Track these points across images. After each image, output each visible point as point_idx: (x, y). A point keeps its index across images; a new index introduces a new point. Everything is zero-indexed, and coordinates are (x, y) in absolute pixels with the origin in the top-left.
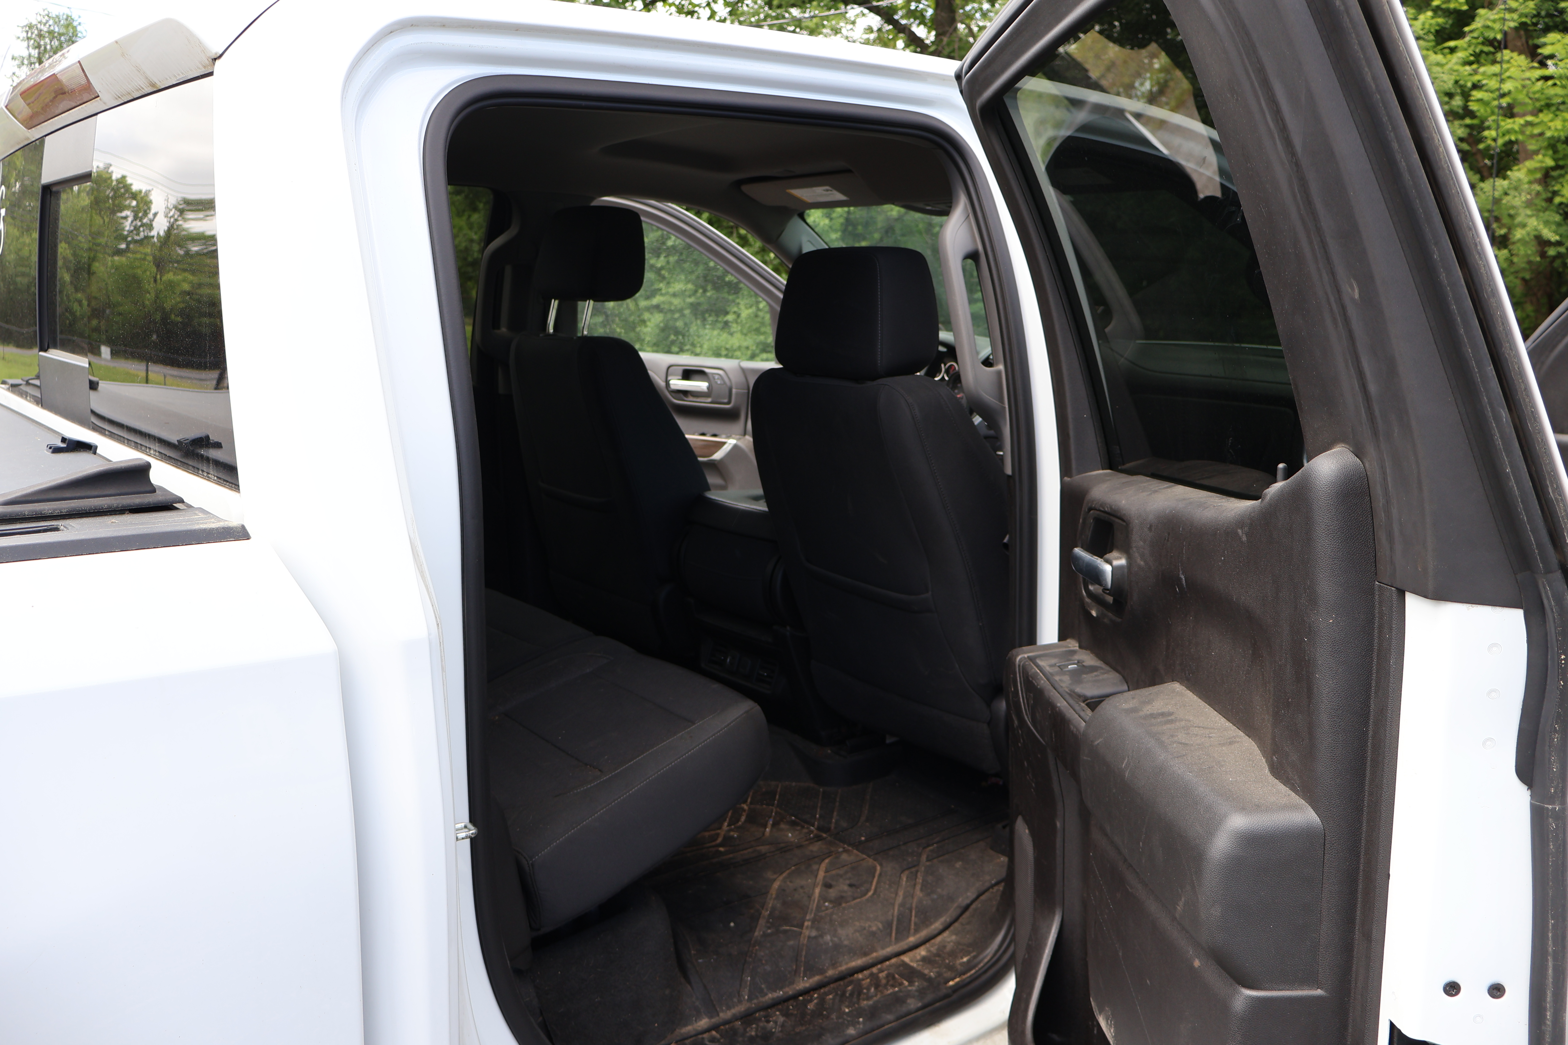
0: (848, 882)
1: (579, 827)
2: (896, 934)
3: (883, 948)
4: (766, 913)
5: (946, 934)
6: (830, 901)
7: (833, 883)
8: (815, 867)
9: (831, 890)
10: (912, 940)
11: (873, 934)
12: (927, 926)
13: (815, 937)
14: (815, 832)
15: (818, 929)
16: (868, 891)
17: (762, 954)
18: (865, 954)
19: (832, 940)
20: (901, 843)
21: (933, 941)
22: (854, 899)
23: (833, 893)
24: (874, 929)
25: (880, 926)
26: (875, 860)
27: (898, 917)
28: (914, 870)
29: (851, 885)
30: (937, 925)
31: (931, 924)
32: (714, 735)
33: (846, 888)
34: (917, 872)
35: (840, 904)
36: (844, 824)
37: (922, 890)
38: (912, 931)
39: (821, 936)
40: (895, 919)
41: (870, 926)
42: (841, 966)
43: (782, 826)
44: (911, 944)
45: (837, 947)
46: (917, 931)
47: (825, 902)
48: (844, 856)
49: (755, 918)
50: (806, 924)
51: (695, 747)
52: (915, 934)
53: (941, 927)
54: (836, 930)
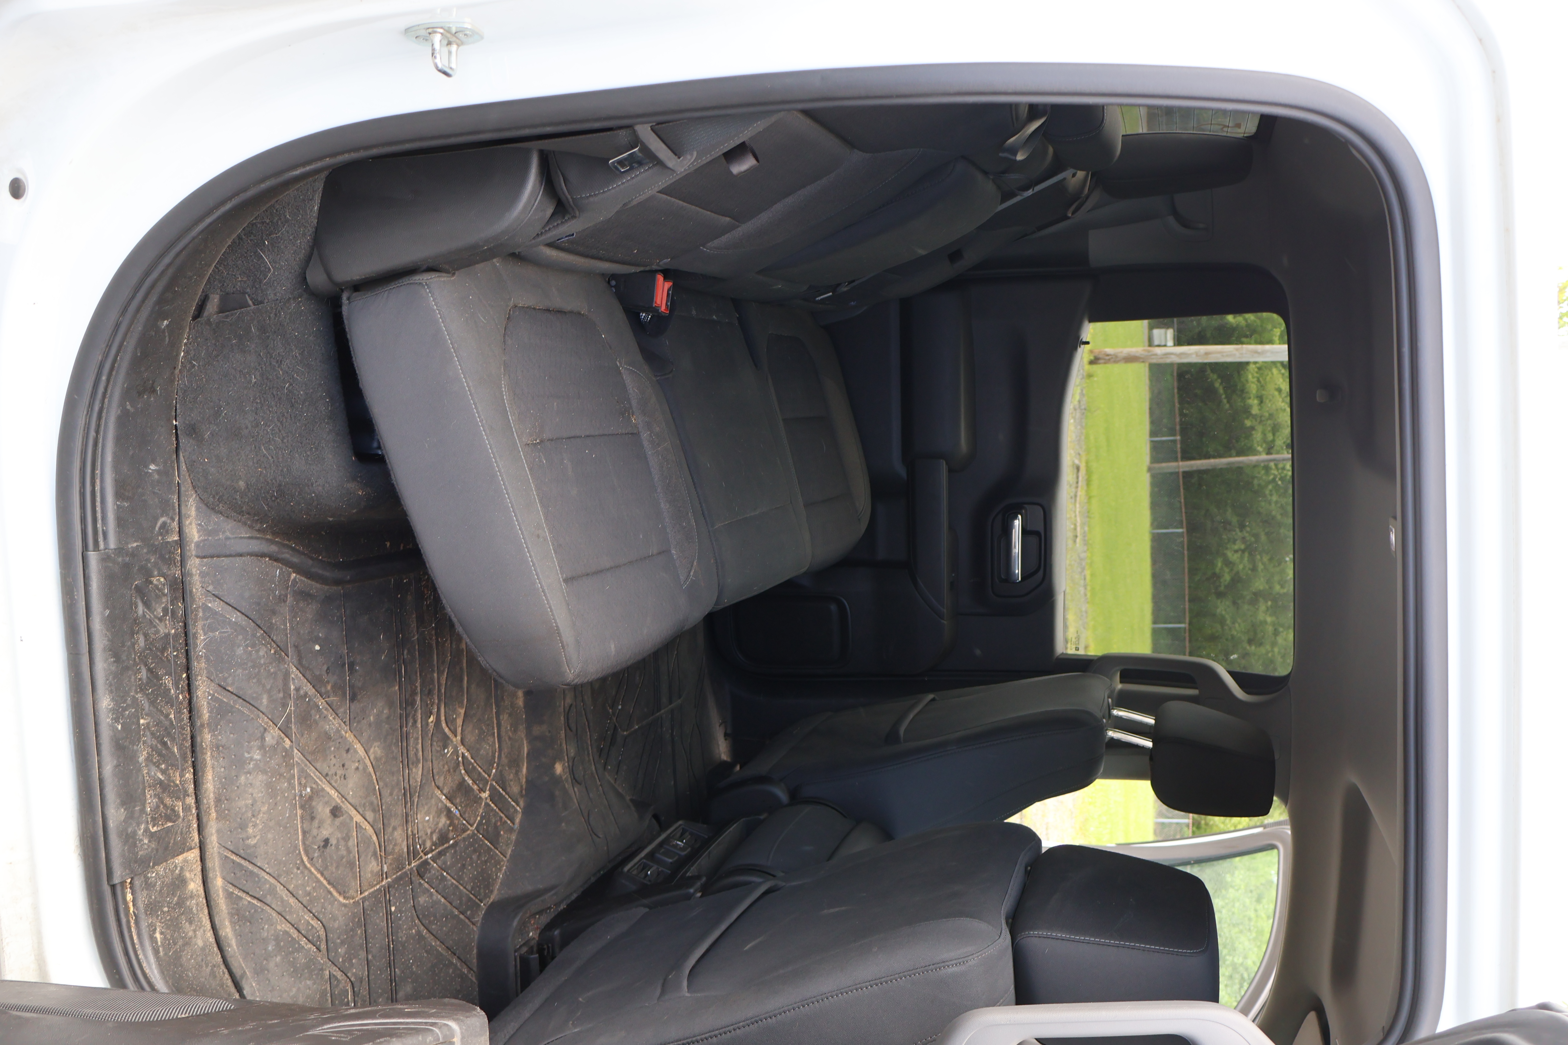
0: (333, 841)
1: (452, 350)
2: (233, 862)
3: (218, 831)
4: (321, 703)
5: (210, 935)
6: (311, 798)
7: (338, 821)
8: (370, 815)
9: (327, 810)
10: (218, 883)
11: (243, 827)
12: (231, 915)
13: (263, 738)
14: (424, 858)
15: (274, 748)
16: (311, 859)
17: (261, 653)
18: (218, 801)
19: (251, 759)
20: (370, 957)
21: (206, 912)
22: (304, 833)
23: (323, 811)
24: (250, 830)
25: (252, 842)
26: (356, 903)
27: (257, 876)
28: (323, 946)
29: (327, 841)
30: (227, 931)
31: (233, 923)
32: (534, 565)
33: (325, 833)
34: (318, 949)
35: (302, 807)
36: (422, 900)
37: (286, 933)
38: (231, 889)
39: (262, 747)
40: (256, 870)
41: (255, 826)
42: (212, 756)
43: (443, 821)
44: (211, 875)
45: (239, 763)
46: (229, 896)
47: (312, 789)
48: (373, 866)
49: (317, 682)
50: (287, 743)
51: (522, 533)
52: (225, 890)
53: (222, 933)
54: (264, 772)
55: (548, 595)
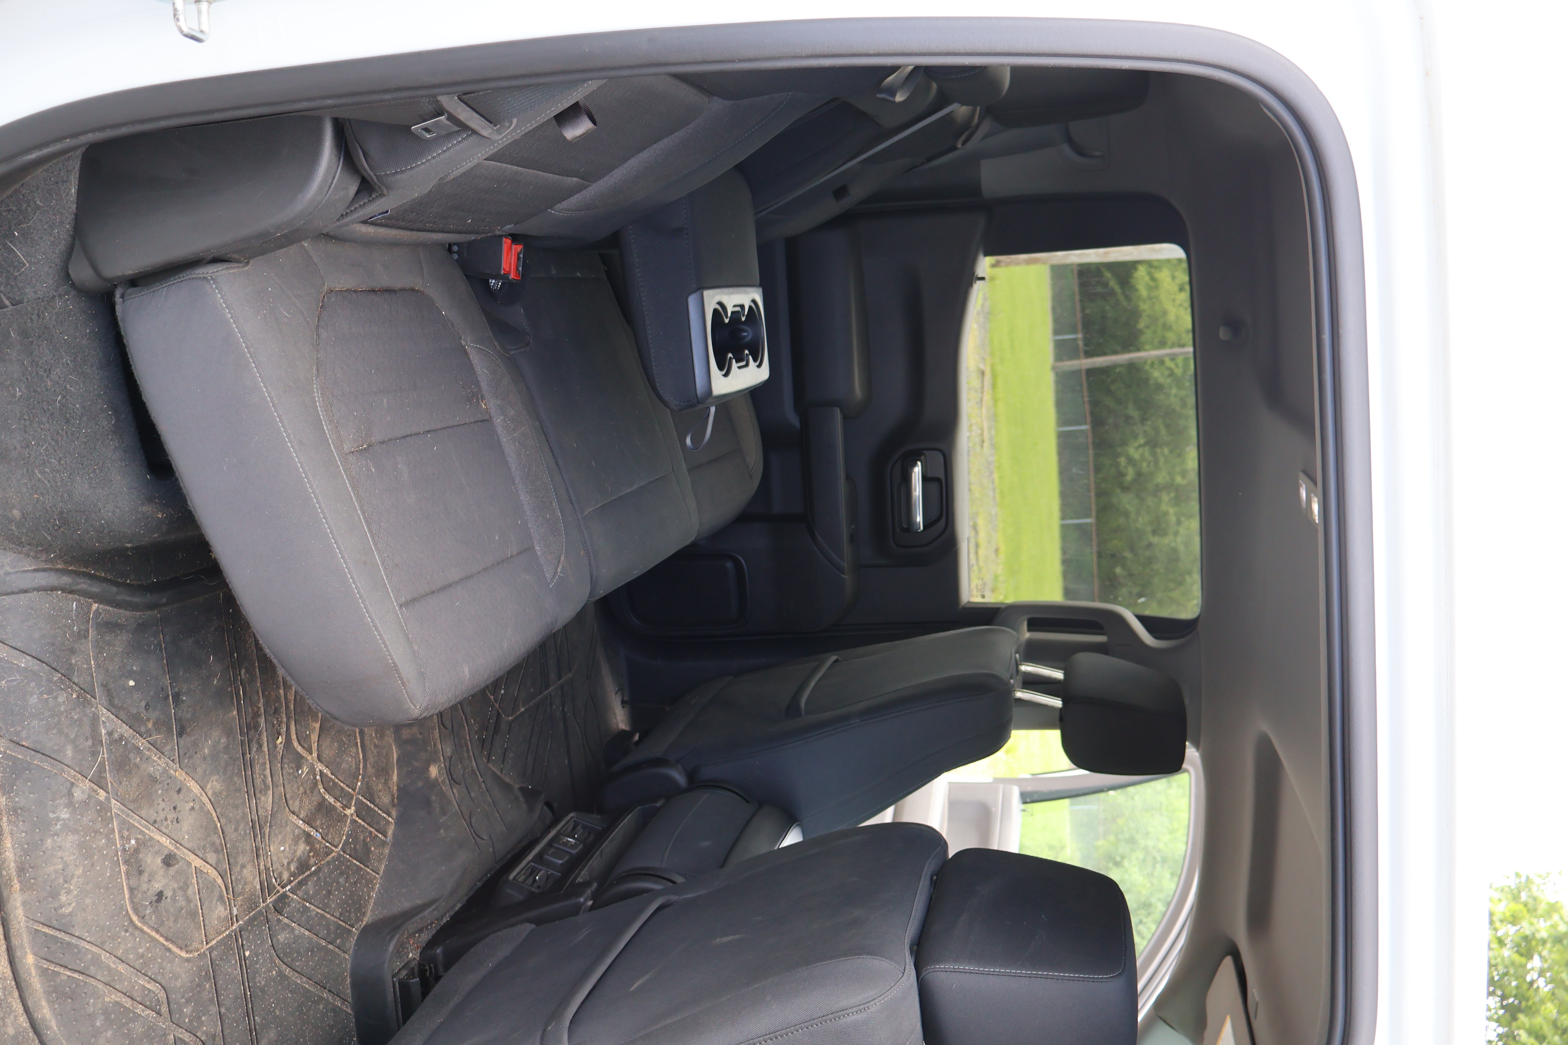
0: (168, 893)
1: (248, 355)
2: (46, 934)
3: (24, 903)
4: (141, 743)
5: (23, 1021)
6: (137, 851)
7: (172, 870)
8: (212, 857)
9: (159, 860)
10: (29, 960)
11: (55, 895)
12: (48, 994)
13: (70, 794)
14: (282, 891)
15: (85, 804)
16: (142, 918)
17: (60, 700)
18: (21, 870)
19: (58, 819)
20: (223, 1010)
21: (16, 994)
22: (131, 890)
23: (154, 862)
24: (63, 898)
25: (67, 910)
26: (202, 956)
27: (77, 946)
28: (164, 1009)
29: (160, 895)
30: (45, 1012)
31: (51, 1003)
32: (361, 597)
33: (157, 886)
34: (159, 1013)
35: (126, 862)
36: (281, 937)
37: (117, 1004)
38: (46, 965)
39: (70, 804)
40: (74, 941)
41: (69, 892)
42: (9, 821)
43: (302, 847)
44: (18, 954)
45: (43, 825)
46: (44, 972)
47: (137, 839)
48: (221, 911)
49: (134, 722)
50: (102, 794)
51: (345, 562)
52: (38, 967)
53: (38, 1016)
54: (75, 831)
55: (380, 629)
